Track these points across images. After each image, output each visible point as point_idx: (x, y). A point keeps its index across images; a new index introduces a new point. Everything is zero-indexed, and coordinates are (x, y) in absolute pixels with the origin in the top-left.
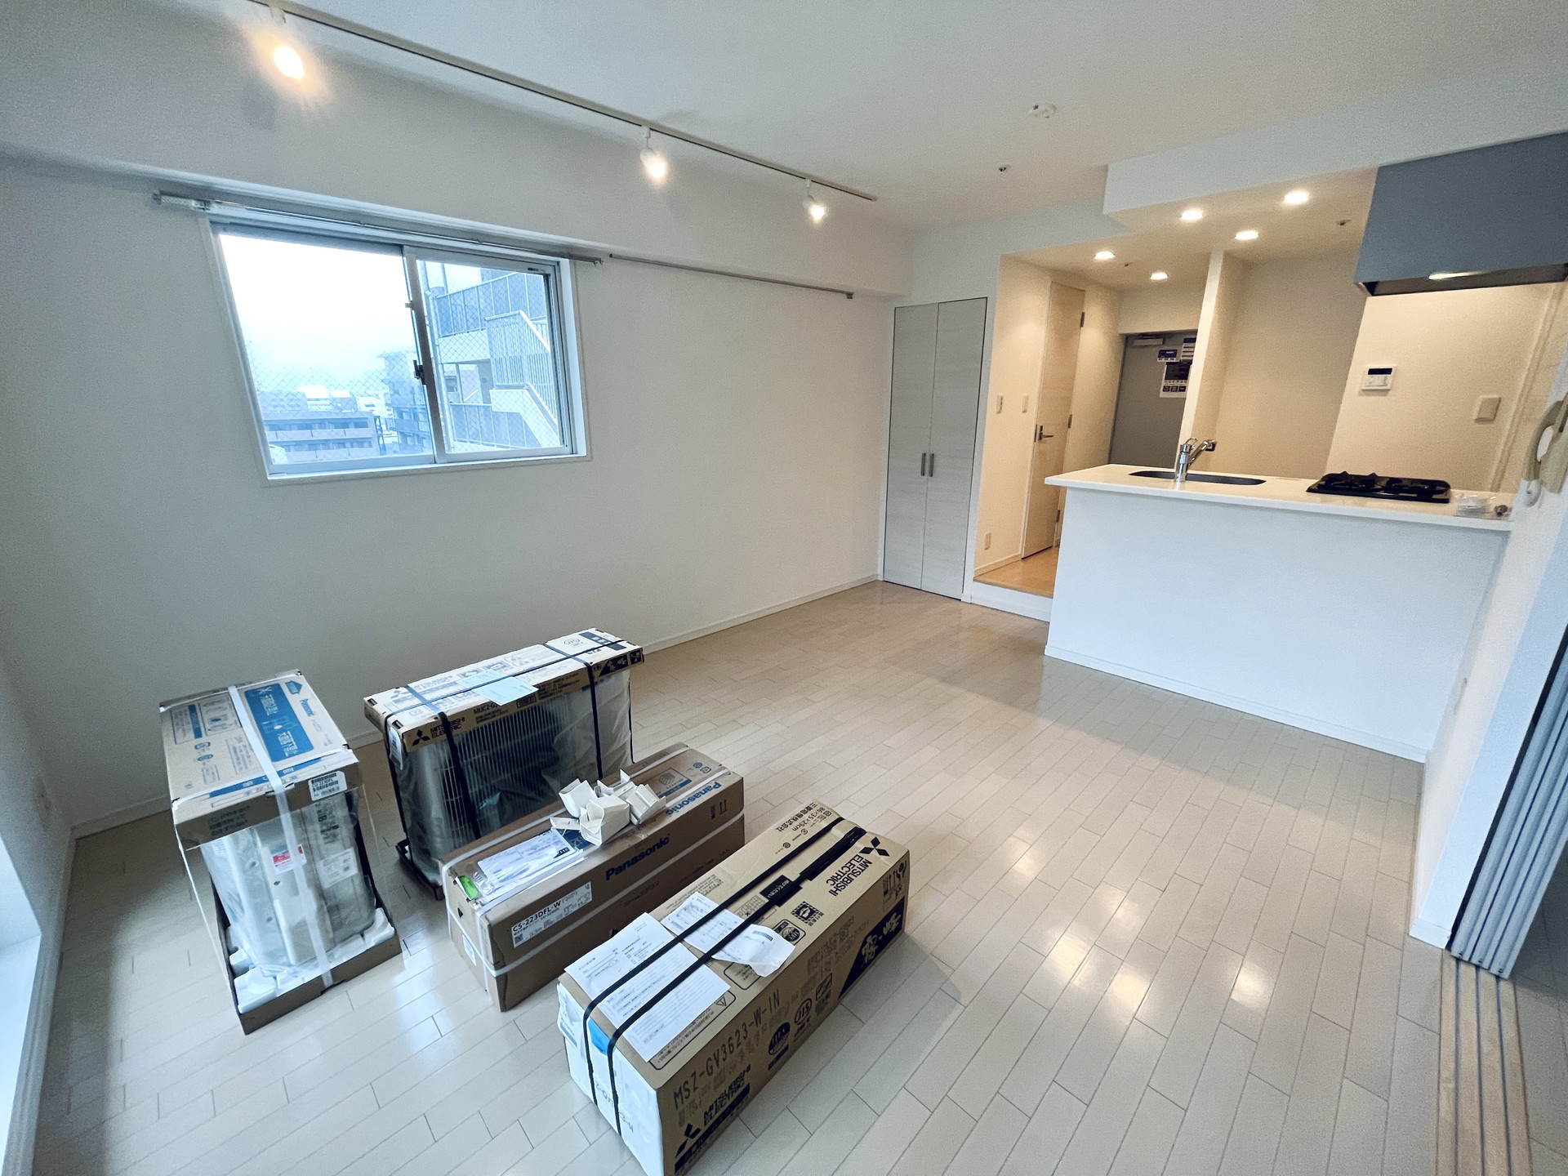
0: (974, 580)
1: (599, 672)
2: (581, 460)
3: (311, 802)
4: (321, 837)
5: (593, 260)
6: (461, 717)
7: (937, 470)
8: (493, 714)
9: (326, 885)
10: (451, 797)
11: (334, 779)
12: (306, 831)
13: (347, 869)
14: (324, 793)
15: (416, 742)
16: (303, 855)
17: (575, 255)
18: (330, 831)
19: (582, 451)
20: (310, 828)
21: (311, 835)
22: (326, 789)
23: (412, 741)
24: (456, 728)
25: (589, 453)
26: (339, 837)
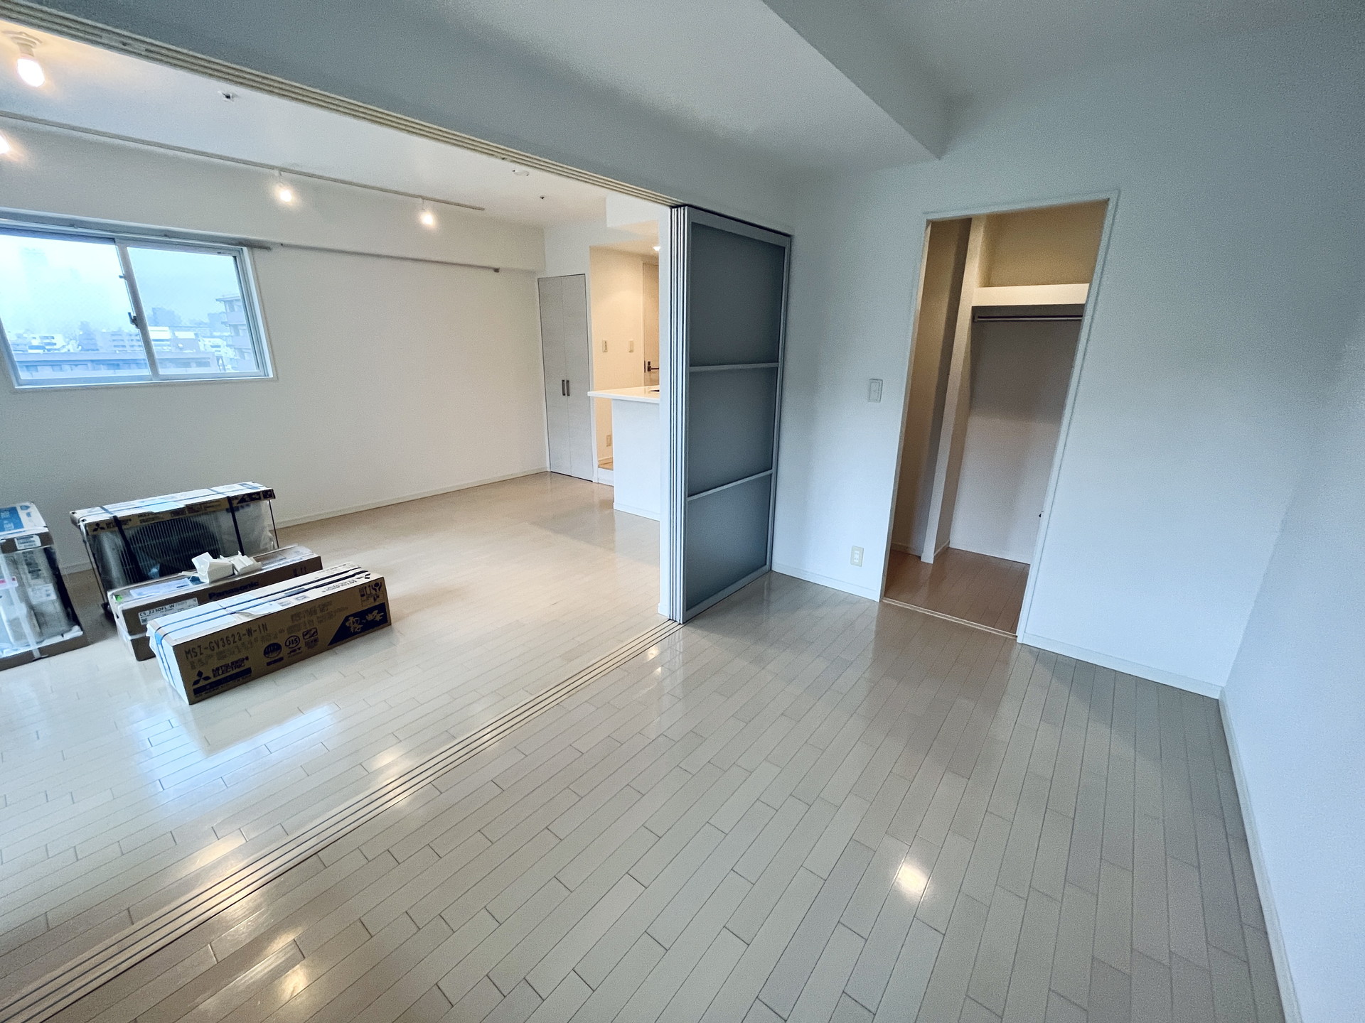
0: (599, 467)
1: (237, 501)
2: (271, 380)
3: (17, 550)
4: (29, 576)
5: (268, 248)
6: (127, 520)
7: (571, 391)
8: (153, 519)
9: (34, 602)
10: (126, 566)
11: (32, 539)
12: (17, 568)
13: (48, 595)
14: (25, 546)
15: (95, 530)
16: (16, 582)
17: (252, 245)
18: (35, 572)
19: (271, 376)
20: (20, 567)
21: (21, 570)
22: (27, 544)
23: (93, 529)
24: (126, 524)
25: (275, 376)
26: (42, 575)
